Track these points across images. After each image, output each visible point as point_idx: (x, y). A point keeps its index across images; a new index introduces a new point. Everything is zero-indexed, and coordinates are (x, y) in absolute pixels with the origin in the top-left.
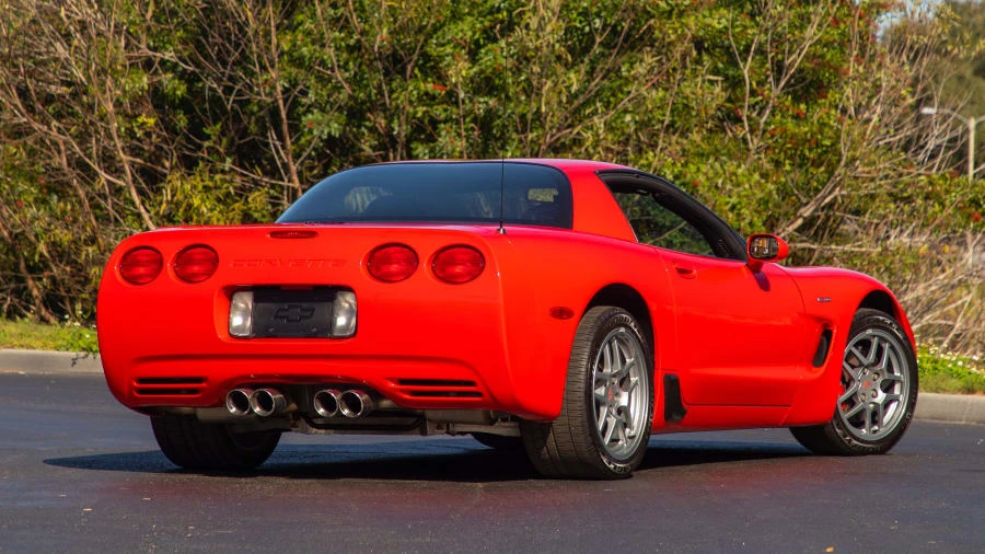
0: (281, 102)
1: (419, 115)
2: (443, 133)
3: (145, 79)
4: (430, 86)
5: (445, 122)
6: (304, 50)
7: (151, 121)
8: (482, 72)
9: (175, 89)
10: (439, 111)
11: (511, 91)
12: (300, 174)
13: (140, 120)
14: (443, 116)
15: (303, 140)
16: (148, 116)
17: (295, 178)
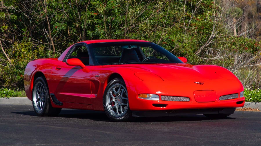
0: (48, 19)
1: (90, 22)
2: (97, 28)
3: (4, 15)
4: (93, 14)
5: (97, 24)
6: (53, 4)
7: (6, 27)
8: (108, 9)
9: (14, 17)
10: (95, 21)
11: (117, 14)
12: (54, 41)
13: (3, 27)
14: (97, 22)
15: (54, 31)
16: (6, 26)
17: (52, 42)
